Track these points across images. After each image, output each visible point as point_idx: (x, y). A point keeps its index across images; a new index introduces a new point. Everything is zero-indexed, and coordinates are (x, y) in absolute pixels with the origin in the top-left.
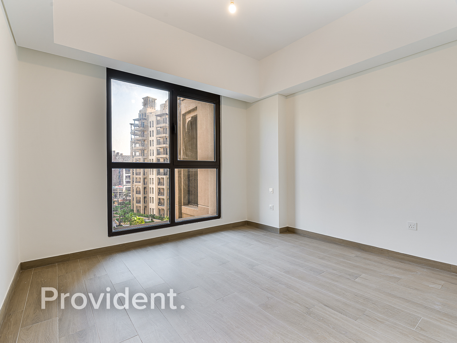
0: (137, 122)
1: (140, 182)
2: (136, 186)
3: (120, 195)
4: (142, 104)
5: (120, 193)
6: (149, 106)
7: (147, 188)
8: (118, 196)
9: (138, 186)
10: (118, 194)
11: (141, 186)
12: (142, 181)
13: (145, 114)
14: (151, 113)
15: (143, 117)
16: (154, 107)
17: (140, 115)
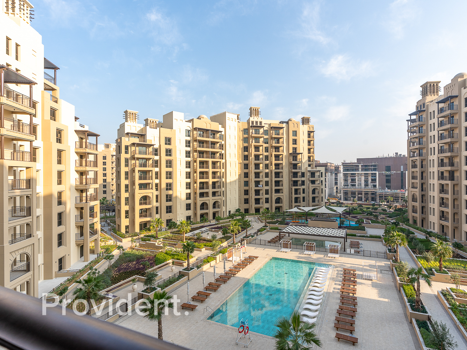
0: (414, 117)
1: (417, 188)
2: (413, 193)
3: (401, 200)
4: (421, 94)
5: (401, 197)
6: (429, 94)
7: (426, 195)
8: (400, 200)
9: (415, 192)
10: (400, 198)
11: (418, 192)
12: (419, 186)
13: (424, 104)
14: (432, 101)
15: (421, 109)
16: (437, 92)
17: (417, 107)
